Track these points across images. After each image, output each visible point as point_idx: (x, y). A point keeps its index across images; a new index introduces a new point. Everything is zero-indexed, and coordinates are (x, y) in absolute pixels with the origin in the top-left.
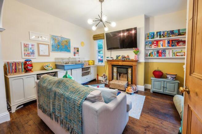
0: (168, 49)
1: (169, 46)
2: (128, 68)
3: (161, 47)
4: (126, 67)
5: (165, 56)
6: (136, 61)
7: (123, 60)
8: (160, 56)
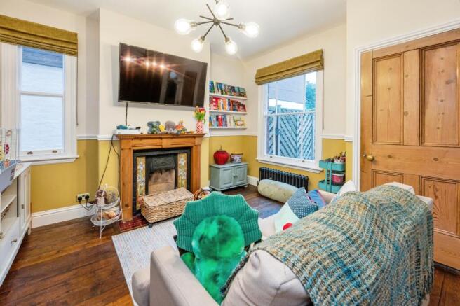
0: (229, 114)
1: (230, 110)
2: (176, 155)
3: (222, 111)
4: (173, 153)
5: (226, 125)
6: (201, 136)
7: (173, 134)
8: (220, 125)
